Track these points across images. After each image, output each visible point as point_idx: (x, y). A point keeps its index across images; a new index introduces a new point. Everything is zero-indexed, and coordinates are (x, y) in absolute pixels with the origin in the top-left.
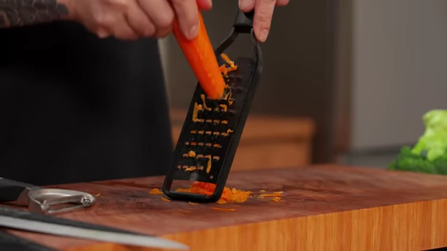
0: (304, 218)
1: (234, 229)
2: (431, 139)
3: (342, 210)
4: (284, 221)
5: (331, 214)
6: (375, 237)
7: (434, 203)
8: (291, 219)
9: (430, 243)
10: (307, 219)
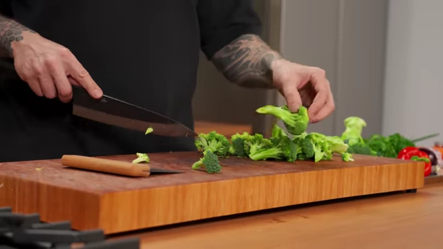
1: (263, 178)
2: (350, 133)
6: (335, 186)
7: (366, 168)
9: (362, 190)
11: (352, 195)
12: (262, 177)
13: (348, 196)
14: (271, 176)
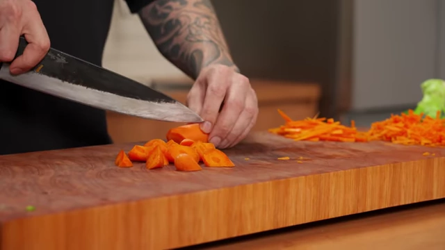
0: (327, 174)
1: (270, 184)
3: (359, 167)
4: (311, 176)
5: (350, 170)
6: (386, 189)
7: (436, 160)
8: (317, 175)
9: (432, 194)
10: (329, 175)
11: (415, 201)
12: (267, 182)
13: (409, 202)
14: (282, 180)
